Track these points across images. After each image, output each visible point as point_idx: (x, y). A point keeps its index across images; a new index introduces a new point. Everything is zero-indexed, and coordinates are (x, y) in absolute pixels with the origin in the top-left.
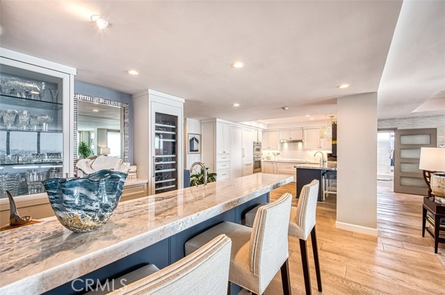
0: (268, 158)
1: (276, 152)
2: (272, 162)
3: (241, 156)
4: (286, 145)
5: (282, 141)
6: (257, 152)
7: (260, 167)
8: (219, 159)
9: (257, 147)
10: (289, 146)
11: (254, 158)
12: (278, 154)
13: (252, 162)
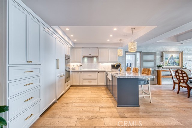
2: (78, 72)
3: (56, 68)
4: (86, 60)
6: (68, 64)
7: (70, 76)
9: (68, 60)
10: (88, 60)
11: (66, 69)
12: (81, 66)
13: (64, 73)
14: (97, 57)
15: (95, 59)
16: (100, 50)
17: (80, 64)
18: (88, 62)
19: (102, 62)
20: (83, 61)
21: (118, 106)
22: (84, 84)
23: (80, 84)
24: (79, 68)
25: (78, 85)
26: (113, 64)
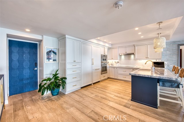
0: (112, 64)
1: (117, 61)
2: (114, 68)
3: (91, 64)
4: (123, 57)
5: (121, 54)
6: (104, 61)
7: (106, 70)
8: (68, 66)
9: (104, 58)
10: (125, 57)
11: (101, 65)
12: (118, 62)
13: (100, 67)
14: (133, 54)
15: (132, 56)
16: (136, 48)
17: (118, 61)
18: (125, 59)
19: (140, 59)
20: (120, 59)
21: (131, 100)
22: (119, 78)
23: (116, 78)
24: (116, 65)
25: (114, 78)
26: (155, 61)
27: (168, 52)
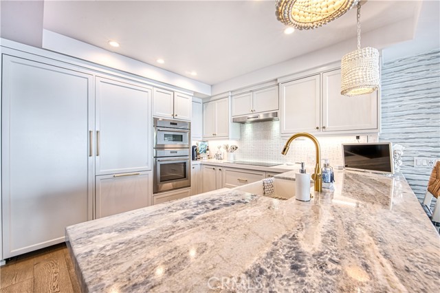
2: (214, 167)
4: (249, 128)
7: (185, 176)
10: (254, 130)
11: (156, 157)
12: (234, 148)
16: (284, 90)
20: (241, 135)
24: (228, 156)
26: (352, 141)
27: (407, 101)
